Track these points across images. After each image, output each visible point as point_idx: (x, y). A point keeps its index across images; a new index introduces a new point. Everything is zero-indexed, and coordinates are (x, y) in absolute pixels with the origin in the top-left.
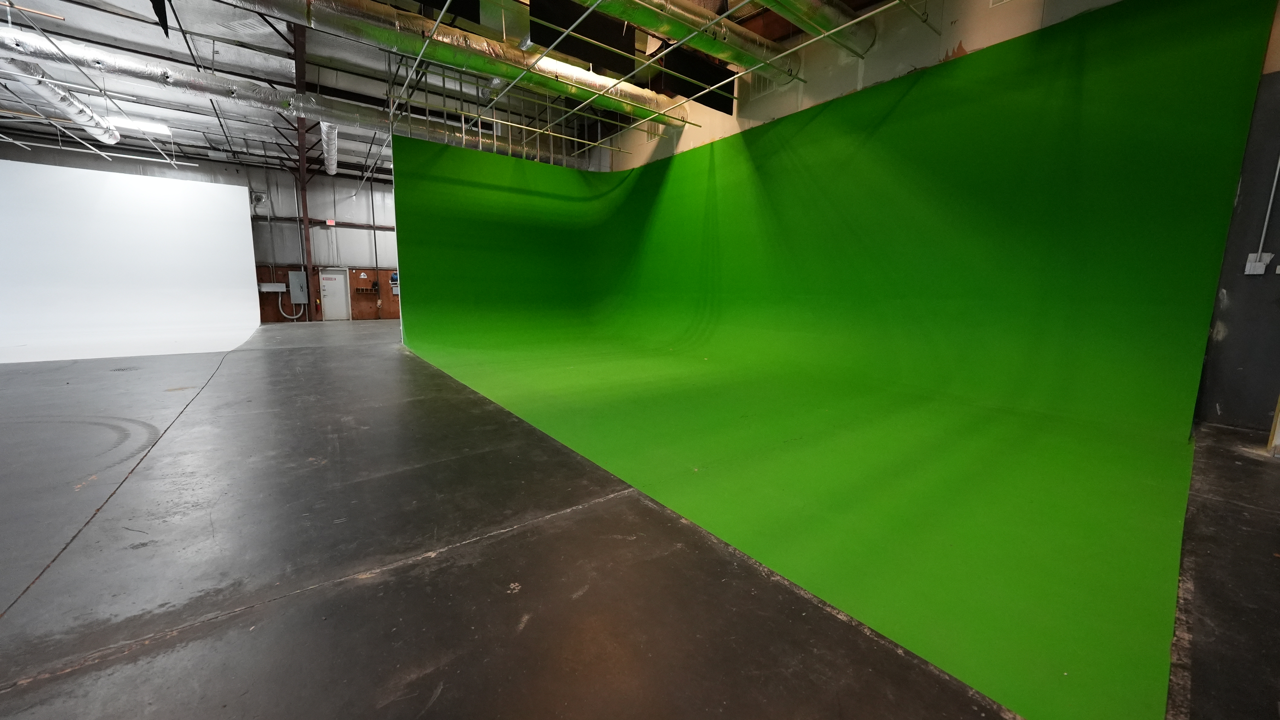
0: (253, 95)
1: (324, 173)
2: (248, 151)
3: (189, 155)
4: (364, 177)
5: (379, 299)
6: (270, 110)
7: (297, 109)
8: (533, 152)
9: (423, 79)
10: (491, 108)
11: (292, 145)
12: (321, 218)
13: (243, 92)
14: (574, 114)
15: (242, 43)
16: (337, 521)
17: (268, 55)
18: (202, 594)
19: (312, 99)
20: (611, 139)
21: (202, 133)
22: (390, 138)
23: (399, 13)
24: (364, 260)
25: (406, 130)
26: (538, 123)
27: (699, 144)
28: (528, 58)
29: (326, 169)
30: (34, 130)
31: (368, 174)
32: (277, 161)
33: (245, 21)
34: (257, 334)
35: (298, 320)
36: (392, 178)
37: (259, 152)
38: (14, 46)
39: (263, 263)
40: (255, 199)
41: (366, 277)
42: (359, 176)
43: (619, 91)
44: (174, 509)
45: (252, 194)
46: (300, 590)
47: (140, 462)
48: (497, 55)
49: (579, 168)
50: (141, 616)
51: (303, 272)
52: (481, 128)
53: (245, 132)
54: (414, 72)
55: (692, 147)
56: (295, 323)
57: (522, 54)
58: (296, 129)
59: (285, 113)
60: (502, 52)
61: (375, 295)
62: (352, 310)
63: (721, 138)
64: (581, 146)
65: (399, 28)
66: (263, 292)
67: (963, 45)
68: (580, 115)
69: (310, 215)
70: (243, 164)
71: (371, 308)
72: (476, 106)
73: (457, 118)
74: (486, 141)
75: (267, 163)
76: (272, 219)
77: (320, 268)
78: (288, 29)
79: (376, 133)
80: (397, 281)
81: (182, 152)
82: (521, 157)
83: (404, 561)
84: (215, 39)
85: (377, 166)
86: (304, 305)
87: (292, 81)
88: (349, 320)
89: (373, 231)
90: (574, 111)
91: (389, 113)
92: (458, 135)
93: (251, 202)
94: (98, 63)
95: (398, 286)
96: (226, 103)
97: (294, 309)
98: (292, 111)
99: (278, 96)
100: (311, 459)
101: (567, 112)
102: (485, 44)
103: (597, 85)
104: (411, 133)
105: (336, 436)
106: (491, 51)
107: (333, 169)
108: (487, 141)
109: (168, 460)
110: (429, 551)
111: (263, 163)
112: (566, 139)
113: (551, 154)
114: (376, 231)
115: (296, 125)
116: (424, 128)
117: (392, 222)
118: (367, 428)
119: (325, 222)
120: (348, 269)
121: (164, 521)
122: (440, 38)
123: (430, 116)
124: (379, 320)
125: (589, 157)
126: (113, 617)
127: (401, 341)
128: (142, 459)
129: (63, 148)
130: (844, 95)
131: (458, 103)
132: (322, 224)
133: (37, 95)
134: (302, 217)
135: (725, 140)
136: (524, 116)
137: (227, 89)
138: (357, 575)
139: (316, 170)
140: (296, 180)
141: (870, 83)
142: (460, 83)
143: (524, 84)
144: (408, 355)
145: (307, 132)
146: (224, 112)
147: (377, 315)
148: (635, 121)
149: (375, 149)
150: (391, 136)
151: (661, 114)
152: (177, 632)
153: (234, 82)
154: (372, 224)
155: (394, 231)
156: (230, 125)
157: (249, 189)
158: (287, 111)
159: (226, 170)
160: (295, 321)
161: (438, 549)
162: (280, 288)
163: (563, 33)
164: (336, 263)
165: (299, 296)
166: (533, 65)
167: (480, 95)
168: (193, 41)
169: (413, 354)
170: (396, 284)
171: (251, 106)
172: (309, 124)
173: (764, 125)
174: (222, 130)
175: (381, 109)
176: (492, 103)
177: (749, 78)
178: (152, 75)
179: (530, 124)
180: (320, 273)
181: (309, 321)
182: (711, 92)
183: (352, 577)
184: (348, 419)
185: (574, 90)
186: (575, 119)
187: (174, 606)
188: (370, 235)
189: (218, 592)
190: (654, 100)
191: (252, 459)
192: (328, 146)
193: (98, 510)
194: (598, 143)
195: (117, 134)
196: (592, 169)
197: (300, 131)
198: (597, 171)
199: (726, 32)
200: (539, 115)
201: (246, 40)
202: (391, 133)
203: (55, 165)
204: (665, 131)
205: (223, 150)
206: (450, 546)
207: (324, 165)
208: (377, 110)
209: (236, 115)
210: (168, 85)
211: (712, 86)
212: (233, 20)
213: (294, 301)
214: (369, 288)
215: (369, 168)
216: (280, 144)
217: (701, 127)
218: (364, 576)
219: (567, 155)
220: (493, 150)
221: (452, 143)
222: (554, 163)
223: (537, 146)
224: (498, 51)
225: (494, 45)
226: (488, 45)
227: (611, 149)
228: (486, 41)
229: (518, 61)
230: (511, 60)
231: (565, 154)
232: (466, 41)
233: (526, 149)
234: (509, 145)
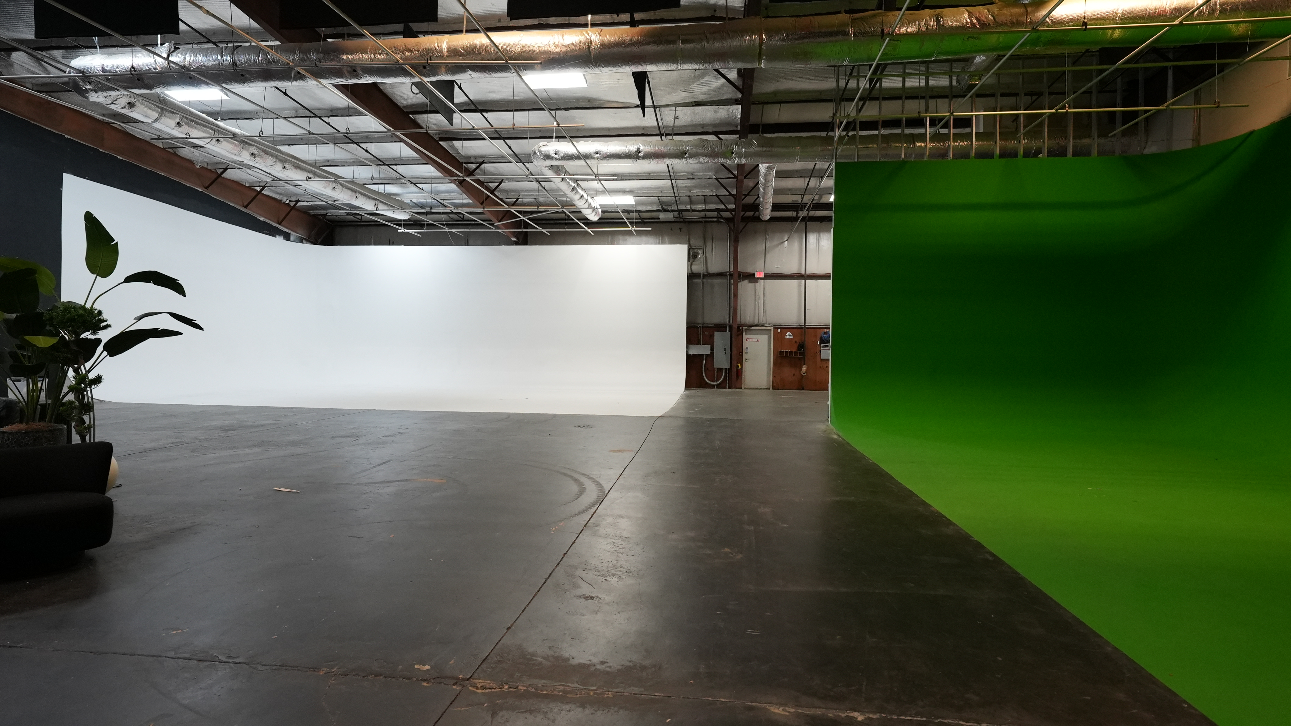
0: (702, 151)
1: (758, 219)
2: (691, 207)
3: (645, 220)
4: (799, 217)
5: (804, 364)
6: (715, 163)
7: (739, 156)
8: (1035, 144)
9: (878, 85)
10: (971, 97)
11: (730, 194)
12: (750, 270)
13: (694, 150)
14: (1117, 70)
15: (698, 102)
16: (750, 632)
17: (718, 106)
18: (631, 664)
19: (754, 141)
20: (1197, 91)
21: (657, 197)
22: (833, 166)
23: (855, 17)
24: (792, 317)
25: (852, 153)
26: (1046, 100)
28: (1034, 12)
29: (760, 214)
30: (554, 218)
31: (803, 214)
32: (715, 214)
33: (702, 81)
34: (681, 400)
35: (719, 386)
36: (832, 213)
37: (700, 207)
38: (554, 155)
39: (693, 323)
40: (692, 256)
41: (792, 337)
42: (793, 217)
44: (613, 570)
45: (690, 251)
46: (712, 698)
47: (592, 517)
48: (983, 25)
49: (1124, 152)
50: (589, 666)
51: (728, 333)
52: (954, 128)
53: (689, 189)
54: (867, 81)
56: (716, 390)
57: (1026, 9)
58: (735, 177)
59: (728, 162)
60: (992, 18)
61: (799, 359)
62: (774, 377)
64: (1132, 115)
65: (853, 35)
66: (690, 354)
68: (1128, 69)
69: (740, 269)
70: (686, 222)
71: (794, 375)
72: (947, 100)
73: (919, 122)
74: (959, 145)
75: (706, 217)
76: (705, 276)
77: (745, 328)
78: (738, 75)
79: (816, 164)
80: (829, 343)
81: (641, 218)
82: (1015, 155)
83: (823, 710)
84: (676, 105)
85: (814, 202)
86: (726, 369)
87: (737, 127)
88: (769, 389)
89: (803, 281)
90: (1118, 66)
91: (833, 138)
92: (919, 144)
93: (689, 260)
94: (597, 153)
95: (829, 349)
96: (679, 164)
97: (716, 374)
98: (734, 159)
99: (723, 147)
100: (726, 550)
101: (1101, 72)
102: (966, 16)
103: (1167, 12)
104: (858, 155)
105: (752, 528)
106: (975, 21)
107: (767, 213)
108: (962, 143)
109: (610, 520)
110: (855, 711)
111: (703, 218)
112: (1100, 112)
113: (1069, 140)
114: (807, 281)
115: (736, 173)
116: (875, 146)
117: (827, 267)
118: (785, 526)
119: (754, 275)
120: (773, 328)
121: (606, 580)
122: (903, 30)
123: (882, 129)
124: (802, 391)
125: (1147, 131)
126: (571, 658)
127: (828, 420)
128: (593, 515)
129: (567, 230)
131: (923, 102)
132: (751, 277)
133: (559, 190)
134: (732, 271)
136: (1023, 95)
137: (682, 150)
138: (769, 705)
139: (750, 217)
140: (730, 231)
142: (926, 77)
143: (1027, 50)
144: (836, 439)
145: (745, 177)
146: (676, 173)
147: (801, 385)
149: (813, 182)
150: (834, 164)
152: (612, 694)
153: (687, 142)
154: (803, 272)
155: (830, 279)
156: (679, 185)
157: (688, 247)
158: (730, 160)
159: (671, 230)
160: (716, 387)
161: (867, 713)
162: (704, 350)
164: (761, 322)
165: (722, 361)
166: (1043, 19)
167: (954, 83)
168: (660, 113)
169: (842, 438)
170: (827, 346)
171: (700, 163)
172: (748, 169)
174: (672, 191)
175: (824, 134)
176: (972, 92)
178: (629, 154)
179: (1033, 105)
180: (744, 333)
181: (729, 388)
183: (764, 705)
184: (765, 510)
185: (1118, 34)
186: (1118, 77)
187: (610, 667)
188: (799, 286)
189: (643, 668)
191: (674, 536)
192: (764, 189)
193: (564, 554)
194: (1166, 104)
195: (600, 211)
196: (1151, 149)
197: (739, 177)
198: (1164, 151)
200: (1049, 87)
201: (701, 98)
202: (834, 160)
203: (561, 245)
205: (671, 210)
206: (884, 715)
207: (759, 211)
208: (820, 137)
209: (685, 174)
210: (639, 159)
212: (693, 82)
213: (717, 365)
214: (794, 351)
215: (805, 206)
216: (720, 195)
218: (776, 711)
219: (1099, 136)
220: (971, 155)
221: (911, 157)
222: (1075, 154)
223: (1043, 135)
224: (986, 18)
225: (979, 13)
226: (971, 15)
227: (1197, 108)
228: (967, 10)
229: (1017, 21)
230: (1006, 24)
231: (1096, 135)
232: (938, 21)
233: (1024, 142)
234: (996, 142)
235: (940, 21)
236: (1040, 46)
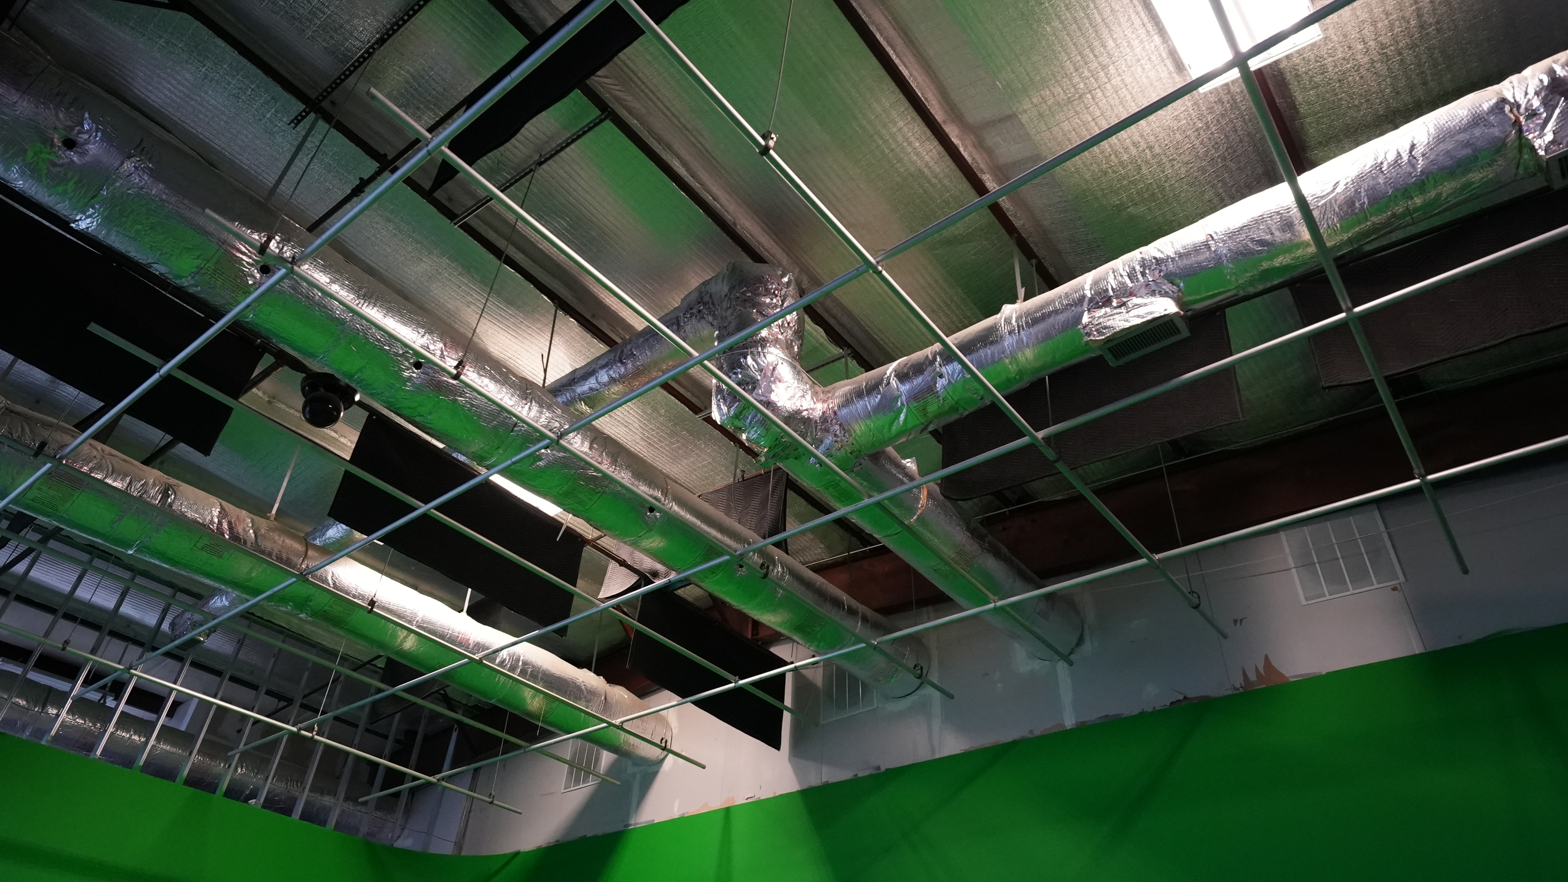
8: (254, 780)
14: (393, 696)
20: (476, 770)
26: (293, 711)
27: (694, 808)
28: (315, 559)
43: (521, 663)
48: (235, 537)
49: (371, 834)
52: (127, 703)
55: (676, 812)
57: (304, 549)
60: (253, 535)
63: (749, 800)
64: (395, 778)
67: (1274, 663)
68: (410, 702)
72: (137, 649)
73: (67, 670)
74: (129, 738)
82: (213, 789)
90: (398, 690)
92: (46, 710)
101: (380, 691)
102: (216, 512)
103: (471, 642)
106: (225, 525)
108: (136, 738)
112: (358, 757)
113: (304, 790)
125: (408, 811)
130: (1037, 733)
131: (93, 636)
135: (758, 806)
136: (264, 691)
141: (1091, 716)
143: (282, 614)
148: (547, 734)
151: (614, 725)
163: (414, 509)
167: (165, 626)
173: (855, 781)
176: (189, 651)
177: (817, 677)
179: (274, 713)
182: (739, 690)
185: (410, 643)
190: (600, 696)
194: (438, 776)
196: (405, 843)
198: (418, 848)
199: (782, 574)
204: (613, 769)
211: (742, 679)
217: (704, 767)
219: (347, 799)
220: (136, 762)
221: (23, 731)
222: (304, 817)
223: (270, 768)
224: (244, 529)
225: (238, 518)
226: (223, 513)
227: (471, 796)
228: (221, 505)
229: (288, 559)
230: (270, 555)
231: (342, 796)
232: (165, 495)
233: (239, 770)
234: (190, 754)
235: (169, 496)
236: (307, 614)
